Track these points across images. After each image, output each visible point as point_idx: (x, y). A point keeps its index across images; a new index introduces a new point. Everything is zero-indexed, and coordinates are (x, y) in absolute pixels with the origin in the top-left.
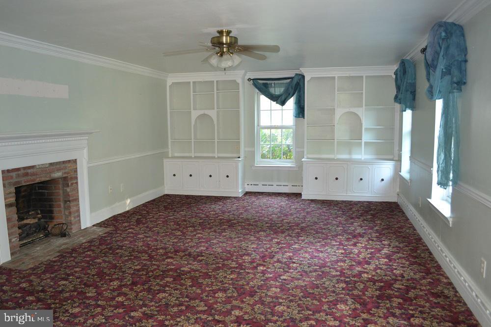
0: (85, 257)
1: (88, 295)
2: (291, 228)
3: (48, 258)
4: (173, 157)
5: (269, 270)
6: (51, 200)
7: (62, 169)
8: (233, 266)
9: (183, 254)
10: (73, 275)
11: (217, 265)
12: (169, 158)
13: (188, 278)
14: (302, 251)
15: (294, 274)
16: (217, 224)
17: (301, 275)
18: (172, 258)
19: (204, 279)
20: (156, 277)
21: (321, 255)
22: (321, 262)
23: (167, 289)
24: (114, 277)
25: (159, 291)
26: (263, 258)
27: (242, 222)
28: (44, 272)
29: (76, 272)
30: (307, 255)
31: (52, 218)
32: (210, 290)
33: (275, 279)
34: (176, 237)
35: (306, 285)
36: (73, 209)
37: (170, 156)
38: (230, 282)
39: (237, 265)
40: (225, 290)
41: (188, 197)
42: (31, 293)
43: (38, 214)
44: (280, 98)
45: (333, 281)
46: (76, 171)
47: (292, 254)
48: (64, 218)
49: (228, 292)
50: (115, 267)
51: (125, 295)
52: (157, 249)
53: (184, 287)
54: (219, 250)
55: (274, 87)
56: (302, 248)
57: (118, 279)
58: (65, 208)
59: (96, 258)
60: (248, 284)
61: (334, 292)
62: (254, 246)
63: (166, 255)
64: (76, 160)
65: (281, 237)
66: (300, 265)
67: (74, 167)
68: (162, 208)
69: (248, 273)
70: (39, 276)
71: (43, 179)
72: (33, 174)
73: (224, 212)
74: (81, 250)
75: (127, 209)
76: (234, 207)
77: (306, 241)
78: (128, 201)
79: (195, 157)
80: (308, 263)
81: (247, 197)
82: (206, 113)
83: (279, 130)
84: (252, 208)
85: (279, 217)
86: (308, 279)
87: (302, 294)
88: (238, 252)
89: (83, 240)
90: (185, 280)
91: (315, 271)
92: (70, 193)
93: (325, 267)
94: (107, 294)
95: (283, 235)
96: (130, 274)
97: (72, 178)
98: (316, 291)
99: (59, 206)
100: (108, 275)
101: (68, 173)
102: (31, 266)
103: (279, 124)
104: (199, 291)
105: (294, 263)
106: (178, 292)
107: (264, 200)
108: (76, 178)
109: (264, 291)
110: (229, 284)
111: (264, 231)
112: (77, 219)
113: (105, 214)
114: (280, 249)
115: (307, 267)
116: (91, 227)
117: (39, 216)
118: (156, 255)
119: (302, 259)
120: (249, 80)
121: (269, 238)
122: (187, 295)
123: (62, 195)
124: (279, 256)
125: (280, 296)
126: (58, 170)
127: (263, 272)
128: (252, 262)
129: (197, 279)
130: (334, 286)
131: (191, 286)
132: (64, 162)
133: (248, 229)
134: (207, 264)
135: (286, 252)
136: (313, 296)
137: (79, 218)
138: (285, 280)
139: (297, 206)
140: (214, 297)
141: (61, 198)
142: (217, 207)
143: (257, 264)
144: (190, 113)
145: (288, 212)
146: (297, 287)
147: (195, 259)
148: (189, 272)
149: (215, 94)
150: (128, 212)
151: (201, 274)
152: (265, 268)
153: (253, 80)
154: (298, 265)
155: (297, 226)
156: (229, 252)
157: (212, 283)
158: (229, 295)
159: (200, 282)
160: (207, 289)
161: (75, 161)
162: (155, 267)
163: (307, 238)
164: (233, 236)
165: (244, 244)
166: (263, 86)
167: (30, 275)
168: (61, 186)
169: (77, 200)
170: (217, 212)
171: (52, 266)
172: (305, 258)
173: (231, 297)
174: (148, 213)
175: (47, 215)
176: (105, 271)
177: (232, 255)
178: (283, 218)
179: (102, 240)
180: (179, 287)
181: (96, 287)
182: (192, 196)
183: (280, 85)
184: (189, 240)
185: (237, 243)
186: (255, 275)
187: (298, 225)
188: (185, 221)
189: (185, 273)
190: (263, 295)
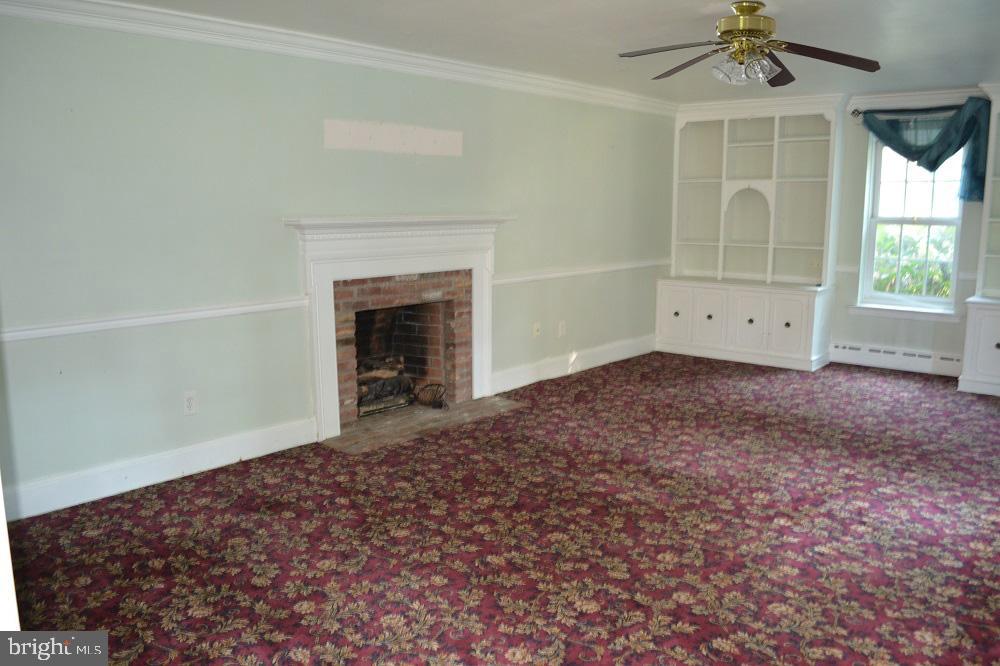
0: (456, 448)
1: (432, 512)
2: (896, 450)
3: (398, 440)
4: (679, 278)
5: (796, 529)
6: (424, 341)
7: (443, 286)
8: (723, 507)
9: (636, 468)
10: (423, 474)
11: (691, 501)
12: (669, 278)
13: (620, 515)
14: (897, 502)
15: (851, 545)
16: (731, 420)
17: (865, 552)
18: (610, 472)
19: (651, 521)
20: (561, 503)
21: (938, 518)
22: (930, 532)
23: (572, 527)
24: (489, 489)
25: (556, 528)
26: (797, 502)
27: (787, 424)
28: (380, 464)
29: (430, 470)
30: (904, 514)
31: (424, 373)
32: (651, 545)
33: (800, 549)
34: (638, 434)
35: (864, 575)
36: (460, 360)
37: (673, 273)
38: (701, 537)
39: (733, 508)
40: (681, 551)
41: (698, 360)
42: (345, 493)
43: (399, 362)
44: (926, 155)
45: (936, 579)
46: (469, 291)
47: (867, 505)
48: (444, 375)
49: (686, 555)
50: (499, 471)
51: (493, 523)
52: (590, 452)
53: (605, 530)
54: (712, 472)
55: (916, 128)
56: (899, 496)
57: (493, 494)
58: (446, 357)
59: (474, 452)
60: (736, 548)
61: (924, 601)
62: (791, 475)
63: (602, 466)
64: (470, 270)
65: (862, 468)
66: (874, 530)
67: (467, 284)
68: (637, 377)
69: (748, 526)
70: (370, 468)
71: (407, 301)
72: (388, 292)
73: (758, 399)
74: (455, 435)
75: (570, 371)
76: (789, 391)
77: (919, 482)
78: (574, 356)
79: (725, 280)
80: (896, 531)
81: (828, 373)
82: (752, 187)
83: (924, 229)
84: (827, 397)
85: (880, 423)
86: (876, 563)
87: (845, 591)
88: (749, 482)
89: (467, 417)
90: (613, 517)
91: (905, 548)
92: (455, 331)
93: (932, 545)
94: (463, 517)
95: (869, 463)
96: (517, 488)
97: (460, 304)
98: (881, 592)
99: (437, 353)
100: (481, 484)
101: (454, 294)
102: (366, 449)
103: (925, 215)
104: (629, 542)
105: (864, 523)
106: (589, 536)
107: (865, 383)
108: (469, 304)
109: (762, 568)
110: (697, 540)
111: (830, 448)
112: (465, 380)
113: (523, 376)
114: (845, 489)
115: (889, 537)
116: (491, 397)
117: (399, 366)
118: (582, 463)
119: (886, 519)
120: (856, 113)
121: (835, 464)
122: (602, 546)
123: (442, 332)
124: (835, 505)
125: (792, 584)
126: (437, 287)
127: (781, 531)
128: (771, 505)
129: (637, 520)
130: (932, 591)
131: (619, 531)
132: (447, 273)
133: (794, 440)
134: (671, 495)
135: (856, 498)
136: (868, 601)
137: (469, 378)
138: (822, 554)
139: (939, 404)
140: (653, 559)
141: (441, 338)
142: (749, 387)
143: (776, 513)
144: (720, 185)
145: (908, 415)
146: (841, 574)
147: (654, 480)
148: (629, 504)
149: (776, 147)
150: (568, 377)
151: (649, 512)
152: (789, 523)
153: (866, 113)
154: (870, 530)
155: (915, 448)
156: (730, 478)
157: (664, 532)
158: (686, 561)
159: (641, 526)
160: (648, 541)
161: (469, 273)
162: (570, 484)
163: (924, 475)
164: (755, 448)
165: (770, 468)
166: (888, 128)
167: (357, 463)
168: (441, 316)
169: (468, 343)
170: (744, 397)
171: (398, 455)
172: (894, 517)
173: (687, 566)
174: (605, 382)
175: (417, 366)
176: (479, 476)
177: (732, 487)
178: (888, 426)
179: (499, 422)
180: (595, 527)
181: (452, 501)
182: (708, 359)
183: (929, 125)
184: (660, 444)
185: (756, 462)
186: (760, 532)
187: (915, 445)
188: (670, 406)
189: (620, 504)
190: (758, 575)
